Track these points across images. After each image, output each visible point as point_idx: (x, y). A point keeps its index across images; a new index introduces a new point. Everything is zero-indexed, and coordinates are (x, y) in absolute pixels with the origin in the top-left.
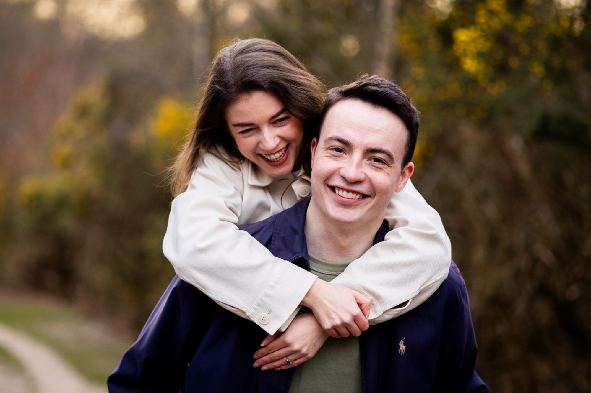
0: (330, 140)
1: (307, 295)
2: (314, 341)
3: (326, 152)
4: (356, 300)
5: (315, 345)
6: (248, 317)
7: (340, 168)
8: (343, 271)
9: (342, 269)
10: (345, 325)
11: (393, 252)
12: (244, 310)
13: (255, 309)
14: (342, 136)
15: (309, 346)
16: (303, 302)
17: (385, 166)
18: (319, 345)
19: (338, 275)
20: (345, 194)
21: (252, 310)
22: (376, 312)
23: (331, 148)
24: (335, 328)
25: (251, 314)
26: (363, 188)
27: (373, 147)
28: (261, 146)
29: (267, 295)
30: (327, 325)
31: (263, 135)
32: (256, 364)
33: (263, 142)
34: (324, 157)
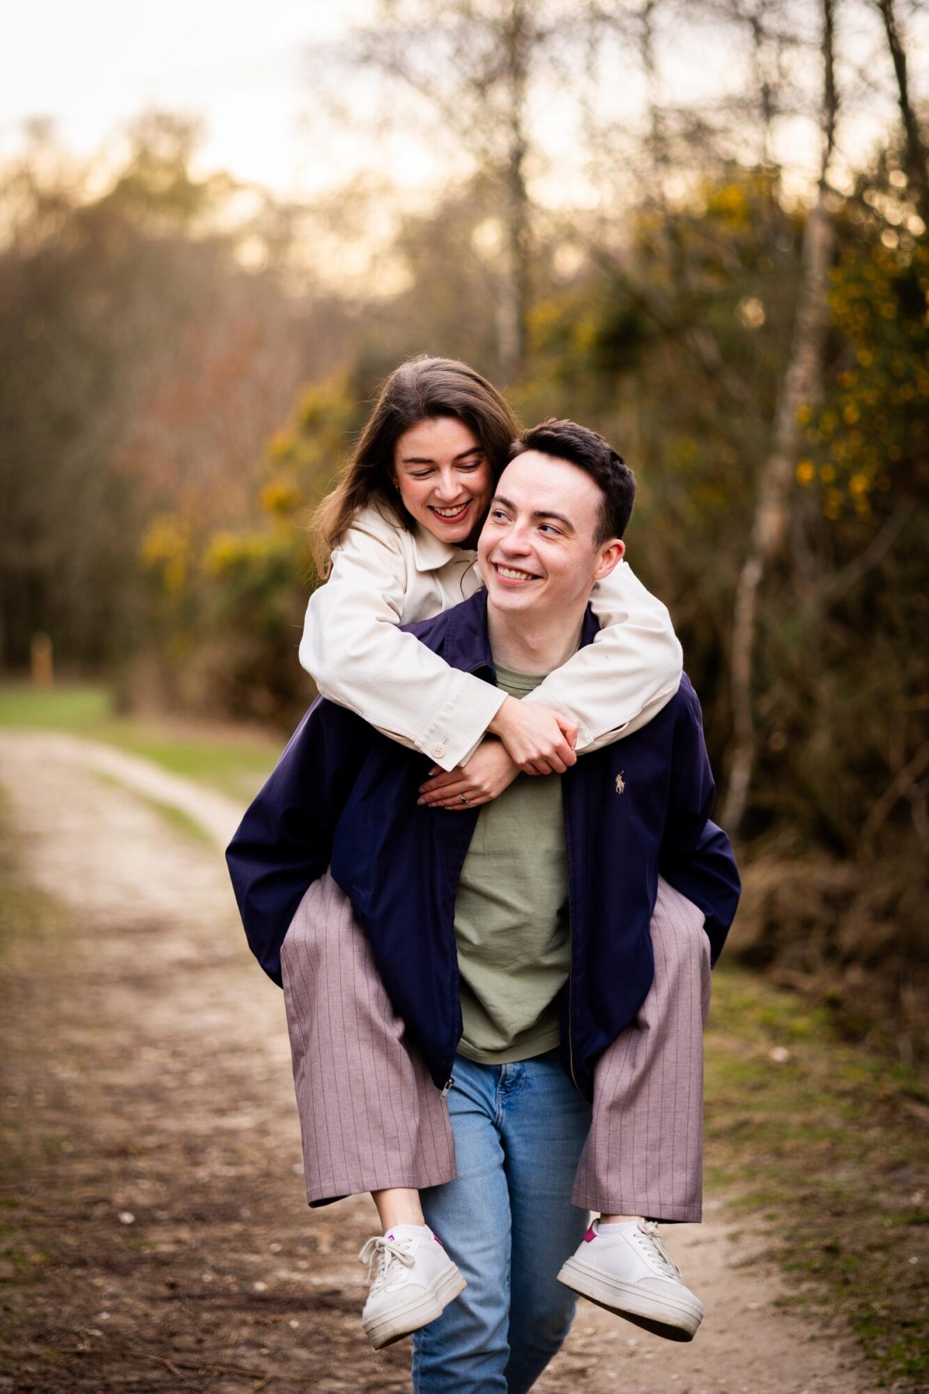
1: (495, 718)
2: (500, 776)
4: (559, 725)
5: (500, 781)
6: (417, 747)
7: (501, 539)
8: (540, 684)
9: (539, 682)
10: (545, 758)
11: (607, 658)
12: (412, 738)
13: (427, 737)
15: (493, 782)
16: (489, 727)
17: (561, 536)
18: (506, 782)
19: (532, 690)
21: (422, 739)
22: (584, 739)
24: (531, 762)
25: (421, 744)
27: (542, 510)
28: (437, 493)
29: (443, 719)
30: (521, 758)
31: (443, 479)
32: (421, 801)
33: (441, 488)
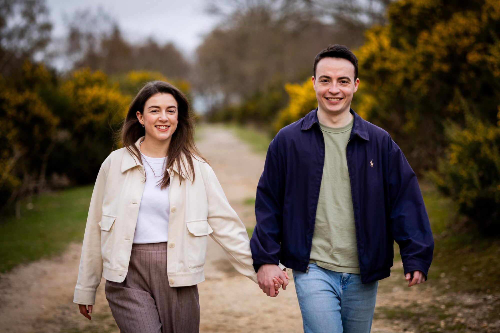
3: (320, 83)
7: (329, 89)
14: (326, 75)
17: (347, 84)
20: (333, 100)
23: (322, 81)
26: (340, 96)
27: (341, 77)
34: (320, 86)
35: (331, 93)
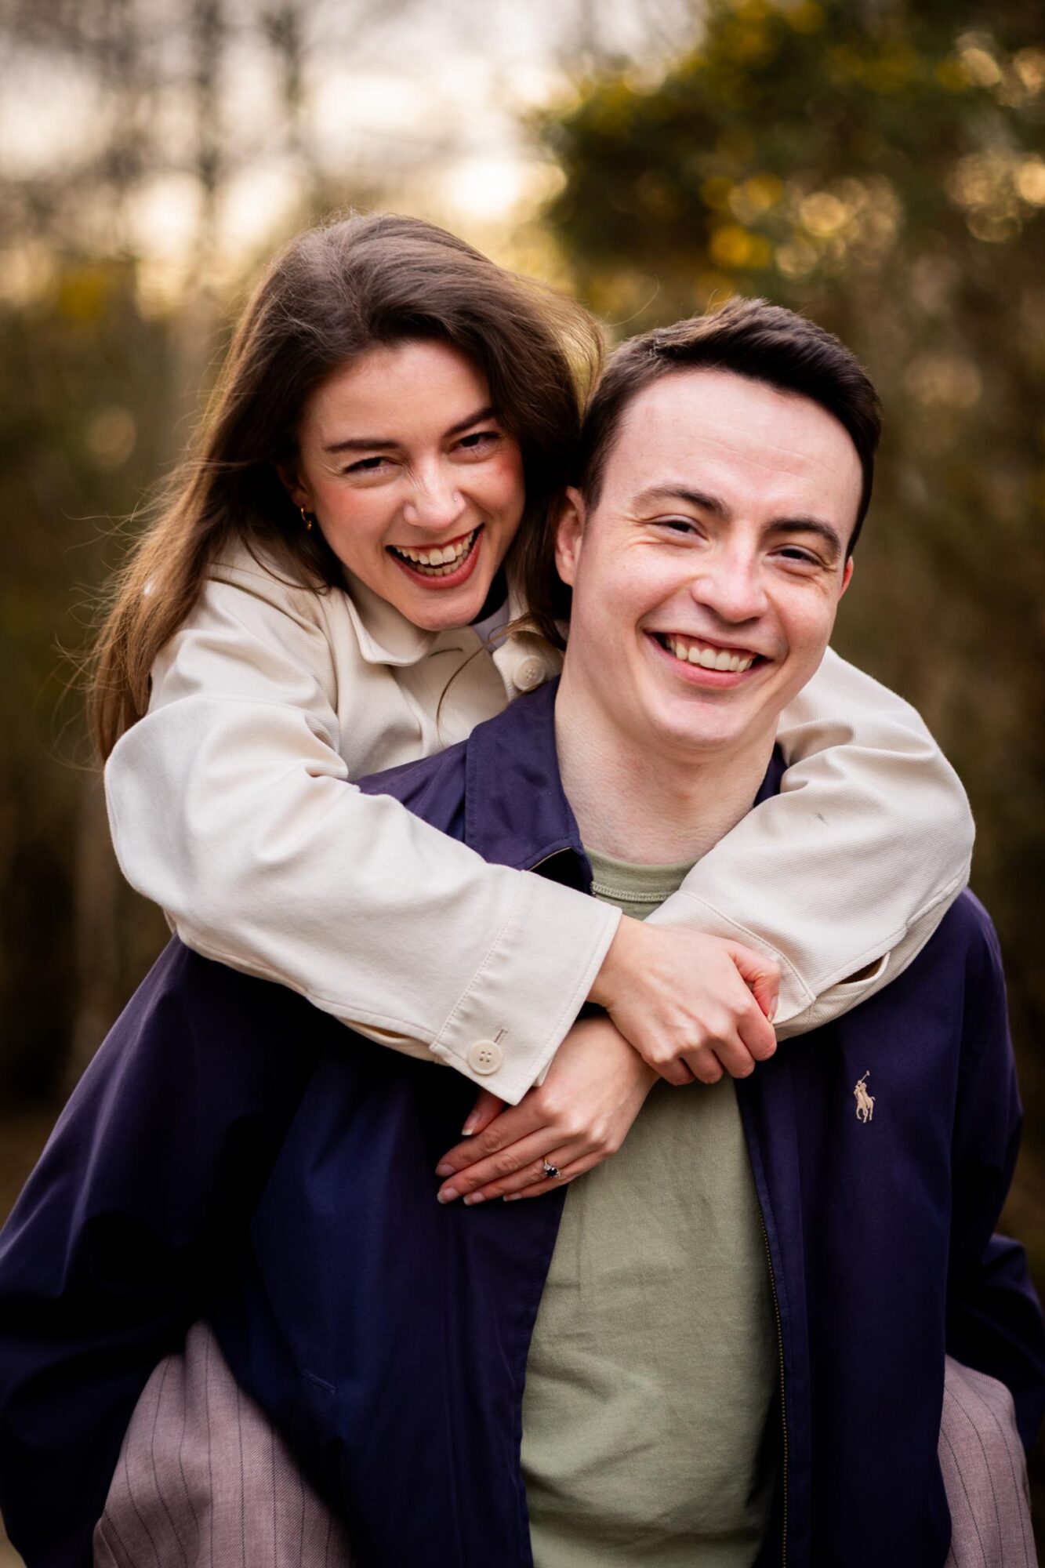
0: (657, 496)
1: (604, 969)
2: (621, 1102)
3: (641, 530)
4: (738, 967)
5: (621, 1111)
6: (435, 1055)
7: (694, 579)
10: (714, 1046)
12: (423, 1036)
13: (456, 1030)
14: (694, 484)
15: (610, 1119)
16: (592, 993)
17: (818, 569)
18: (633, 1109)
20: (707, 657)
21: (447, 1035)
22: (794, 998)
23: (658, 520)
24: (683, 1058)
25: (444, 1049)
26: (760, 639)
27: (793, 513)
28: (410, 515)
29: (490, 986)
30: (662, 1050)
31: (423, 480)
32: (447, 1193)
33: (419, 502)
34: (640, 546)
35: (708, 609)
